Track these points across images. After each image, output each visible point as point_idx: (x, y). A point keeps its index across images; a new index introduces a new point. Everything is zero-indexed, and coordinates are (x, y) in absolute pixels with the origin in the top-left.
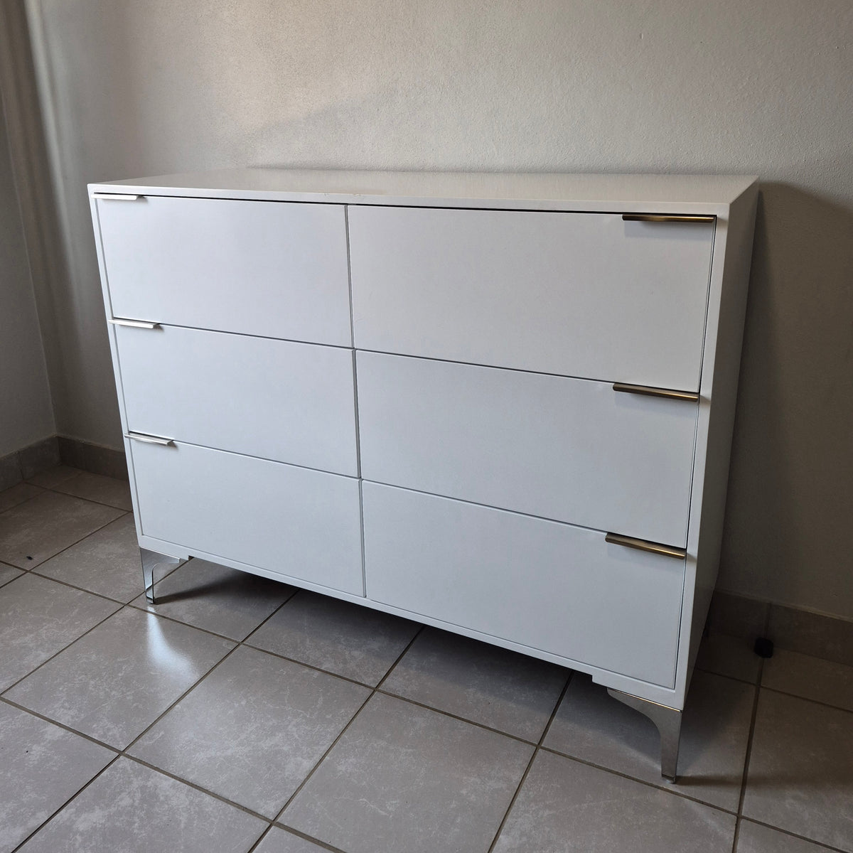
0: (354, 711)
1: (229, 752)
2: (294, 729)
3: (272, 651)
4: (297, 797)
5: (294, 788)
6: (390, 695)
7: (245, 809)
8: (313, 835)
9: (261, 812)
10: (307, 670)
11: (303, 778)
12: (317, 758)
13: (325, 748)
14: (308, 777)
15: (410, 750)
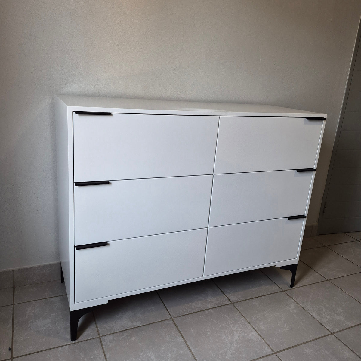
0: (238, 313)
1: (233, 348)
2: (235, 328)
3: (186, 314)
4: (268, 343)
5: (263, 341)
6: (237, 302)
7: (264, 357)
8: (287, 347)
9: (269, 354)
10: (207, 312)
11: (260, 338)
12: (253, 330)
13: (250, 326)
14: (260, 336)
15: (267, 311)
